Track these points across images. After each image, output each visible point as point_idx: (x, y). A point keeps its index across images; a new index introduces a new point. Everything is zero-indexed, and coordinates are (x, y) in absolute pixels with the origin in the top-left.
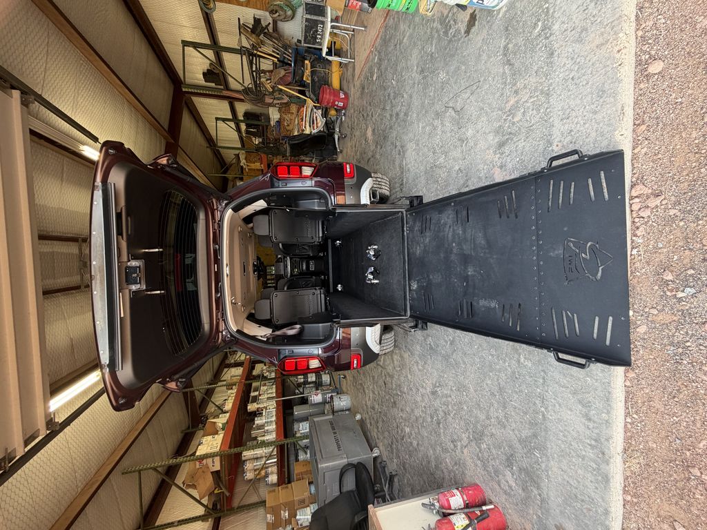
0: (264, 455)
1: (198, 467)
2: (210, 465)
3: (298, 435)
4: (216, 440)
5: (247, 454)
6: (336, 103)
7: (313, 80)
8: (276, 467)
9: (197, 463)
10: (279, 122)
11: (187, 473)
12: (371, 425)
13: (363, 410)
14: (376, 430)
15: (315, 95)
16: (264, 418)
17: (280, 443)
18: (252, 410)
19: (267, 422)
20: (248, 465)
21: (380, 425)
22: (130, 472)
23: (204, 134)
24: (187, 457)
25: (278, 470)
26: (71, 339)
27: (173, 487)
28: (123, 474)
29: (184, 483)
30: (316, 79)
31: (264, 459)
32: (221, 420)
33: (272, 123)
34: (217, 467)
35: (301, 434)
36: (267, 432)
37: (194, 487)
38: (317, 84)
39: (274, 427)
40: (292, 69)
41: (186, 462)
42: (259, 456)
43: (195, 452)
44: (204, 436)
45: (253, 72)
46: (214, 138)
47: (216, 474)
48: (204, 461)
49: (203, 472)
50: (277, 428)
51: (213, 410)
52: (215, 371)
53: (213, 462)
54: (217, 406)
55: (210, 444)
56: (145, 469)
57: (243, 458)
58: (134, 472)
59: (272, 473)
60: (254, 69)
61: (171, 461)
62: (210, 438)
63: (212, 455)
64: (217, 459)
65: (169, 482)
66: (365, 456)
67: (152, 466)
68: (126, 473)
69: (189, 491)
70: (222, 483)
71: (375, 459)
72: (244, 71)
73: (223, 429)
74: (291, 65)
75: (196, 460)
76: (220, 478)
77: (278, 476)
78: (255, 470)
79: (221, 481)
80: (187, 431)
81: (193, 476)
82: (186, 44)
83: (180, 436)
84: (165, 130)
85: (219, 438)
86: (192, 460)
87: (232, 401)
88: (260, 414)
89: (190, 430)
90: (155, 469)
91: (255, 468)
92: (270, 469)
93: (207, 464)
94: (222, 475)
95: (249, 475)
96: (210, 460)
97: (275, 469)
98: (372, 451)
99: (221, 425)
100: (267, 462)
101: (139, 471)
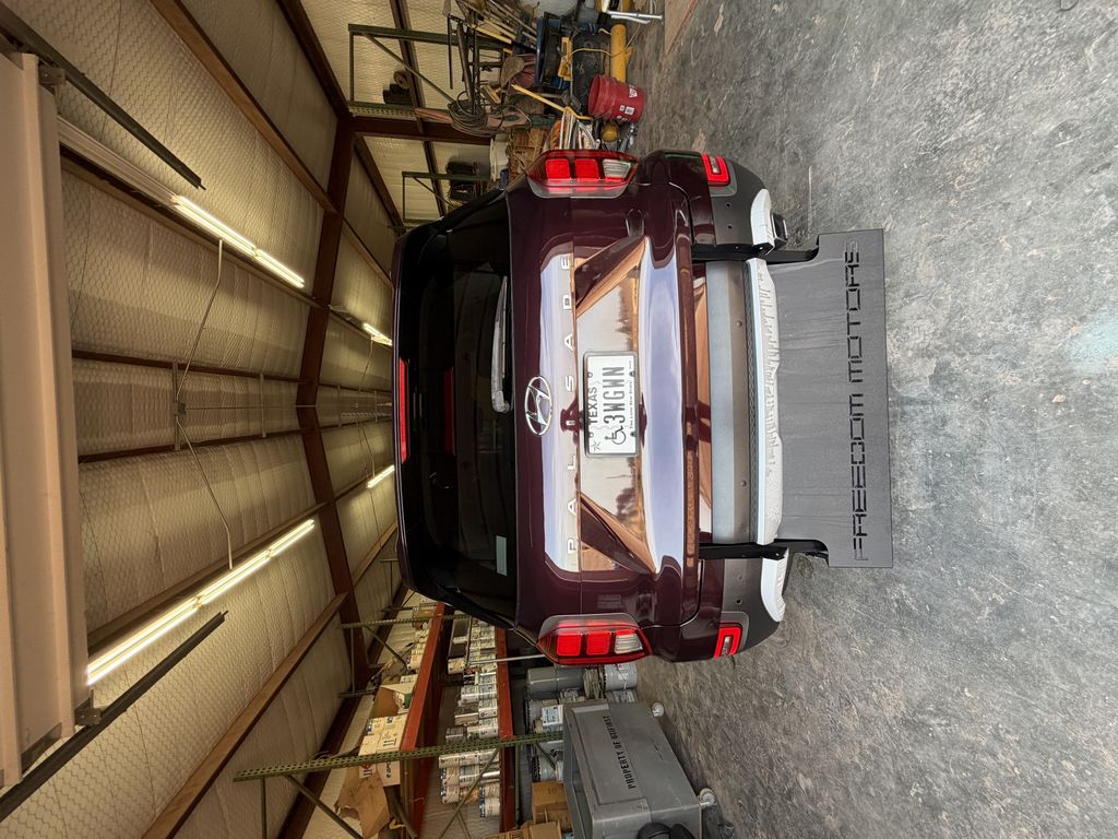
0: (477, 761)
1: (362, 776)
2: (384, 774)
3: (539, 730)
4: (394, 727)
5: (448, 759)
6: (622, 108)
7: (576, 73)
8: (498, 785)
9: (362, 770)
10: (506, 172)
11: (344, 786)
12: (689, 733)
13: (670, 699)
14: (702, 749)
15: (579, 99)
16: (476, 688)
17: (507, 744)
18: (454, 671)
19: (482, 699)
20: (448, 776)
21: (717, 742)
22: (247, 779)
23: (384, 204)
24: (343, 756)
25: (501, 792)
26: (156, 538)
27: (318, 809)
28: (235, 780)
29: (336, 806)
30: (582, 69)
31: (477, 769)
32: (404, 688)
33: (495, 176)
34: (395, 779)
35: (545, 728)
36: (483, 717)
37: (354, 813)
38: (583, 81)
39: (495, 708)
40: (535, 61)
41: (341, 766)
42: (469, 763)
43: (358, 748)
44: (374, 715)
45: (468, 64)
46: (400, 211)
47: (393, 792)
48: (373, 767)
49: (371, 787)
50: (501, 709)
51: (389, 663)
52: (395, 589)
53: (389, 770)
54: (397, 656)
55: (384, 735)
56: (273, 775)
57: (441, 765)
58: (253, 778)
59: (491, 796)
60: (470, 60)
61: (317, 762)
62: (383, 721)
63: (385, 758)
64: (395, 767)
65: (312, 799)
66: (686, 808)
67: (284, 770)
68: (241, 780)
69: (347, 820)
70: (403, 810)
71: (705, 811)
72: (453, 66)
73: (406, 705)
74: (535, 52)
75: (359, 764)
76: (398, 797)
77: (502, 802)
78: (462, 789)
79: (401, 805)
80: (347, 695)
81: (352, 791)
82: (355, 30)
83: (337, 703)
84: (323, 191)
85: (400, 721)
86: (353, 765)
87: (422, 651)
88: (470, 679)
89: (353, 694)
90: (289, 776)
91: (462, 784)
92: (487, 789)
93: (377, 772)
94: (404, 793)
95: (451, 795)
96: (382, 767)
97: (495, 789)
98: (697, 794)
99: (402, 697)
100: (485, 775)
101: (263, 778)
